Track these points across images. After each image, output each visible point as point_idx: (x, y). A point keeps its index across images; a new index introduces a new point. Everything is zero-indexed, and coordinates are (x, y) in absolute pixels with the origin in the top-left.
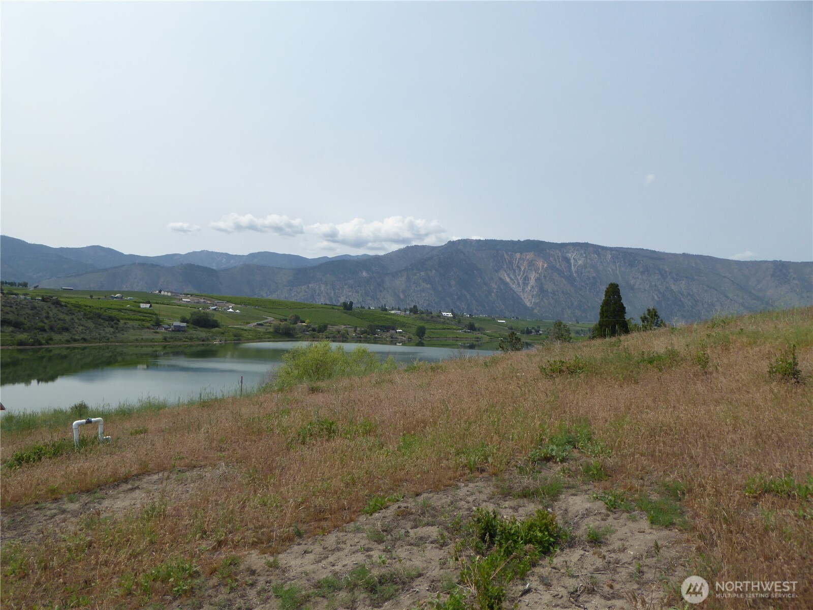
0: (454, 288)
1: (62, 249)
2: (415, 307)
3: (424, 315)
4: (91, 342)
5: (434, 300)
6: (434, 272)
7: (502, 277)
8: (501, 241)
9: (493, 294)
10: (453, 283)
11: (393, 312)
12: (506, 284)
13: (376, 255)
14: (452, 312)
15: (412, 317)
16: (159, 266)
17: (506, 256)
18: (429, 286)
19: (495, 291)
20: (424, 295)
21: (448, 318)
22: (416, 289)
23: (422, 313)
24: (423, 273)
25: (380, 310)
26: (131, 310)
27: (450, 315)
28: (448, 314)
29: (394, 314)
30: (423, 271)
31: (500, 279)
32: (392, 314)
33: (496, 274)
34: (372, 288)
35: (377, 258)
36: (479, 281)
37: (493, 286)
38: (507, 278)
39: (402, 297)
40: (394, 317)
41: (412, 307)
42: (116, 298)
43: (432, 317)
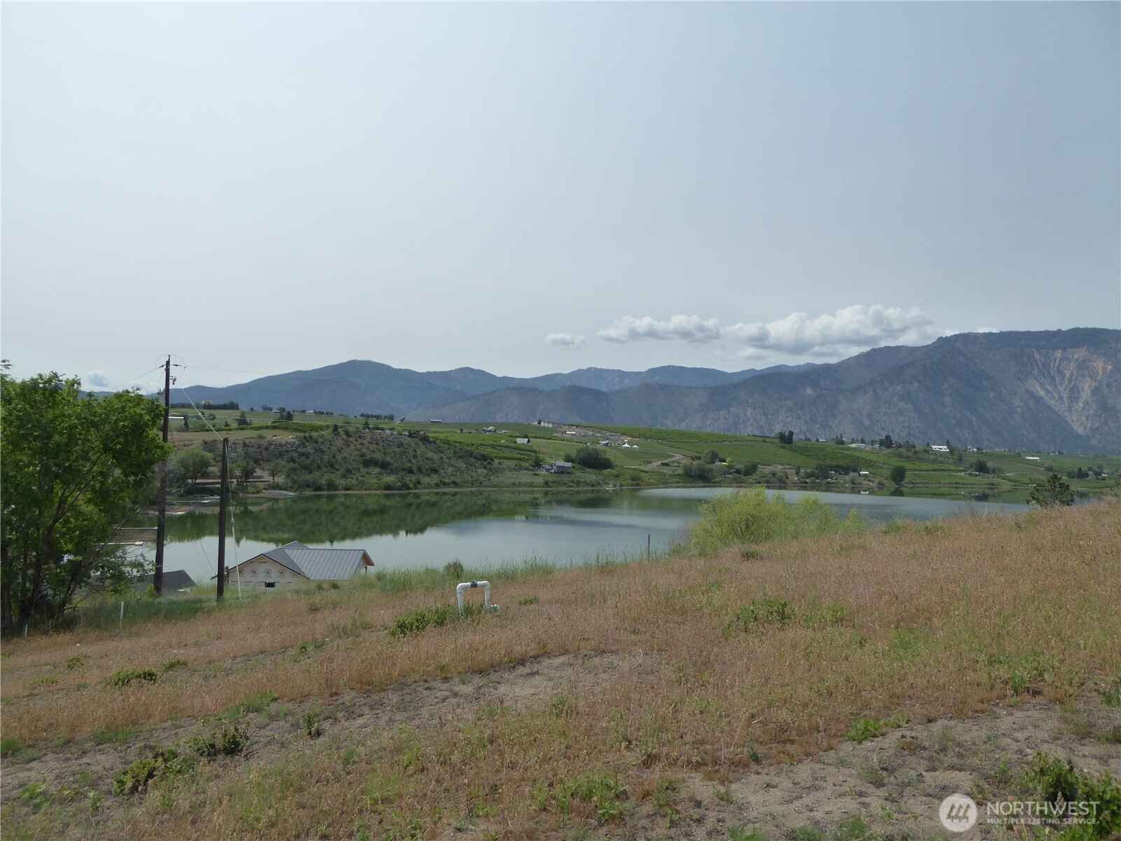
0: (949, 409)
2: (888, 437)
3: (902, 450)
4: (462, 487)
5: (918, 427)
6: (916, 385)
7: (1031, 389)
8: (1028, 333)
9: (1016, 416)
10: (948, 400)
11: (853, 445)
12: (1039, 400)
13: (826, 364)
14: (948, 444)
15: (884, 452)
16: (537, 389)
17: (1037, 357)
18: (909, 406)
19: (1019, 410)
20: (901, 419)
21: (942, 454)
22: (888, 411)
23: (900, 446)
24: (899, 388)
25: (833, 443)
26: (506, 447)
27: (944, 448)
28: (940, 447)
29: (855, 449)
30: (898, 385)
31: (1028, 392)
32: (852, 448)
33: (1021, 385)
34: (821, 412)
35: (827, 368)
36: (991, 396)
37: (1016, 403)
38: (1039, 390)
39: (867, 423)
40: (855, 454)
41: (884, 438)
42: (488, 431)
43: (916, 452)
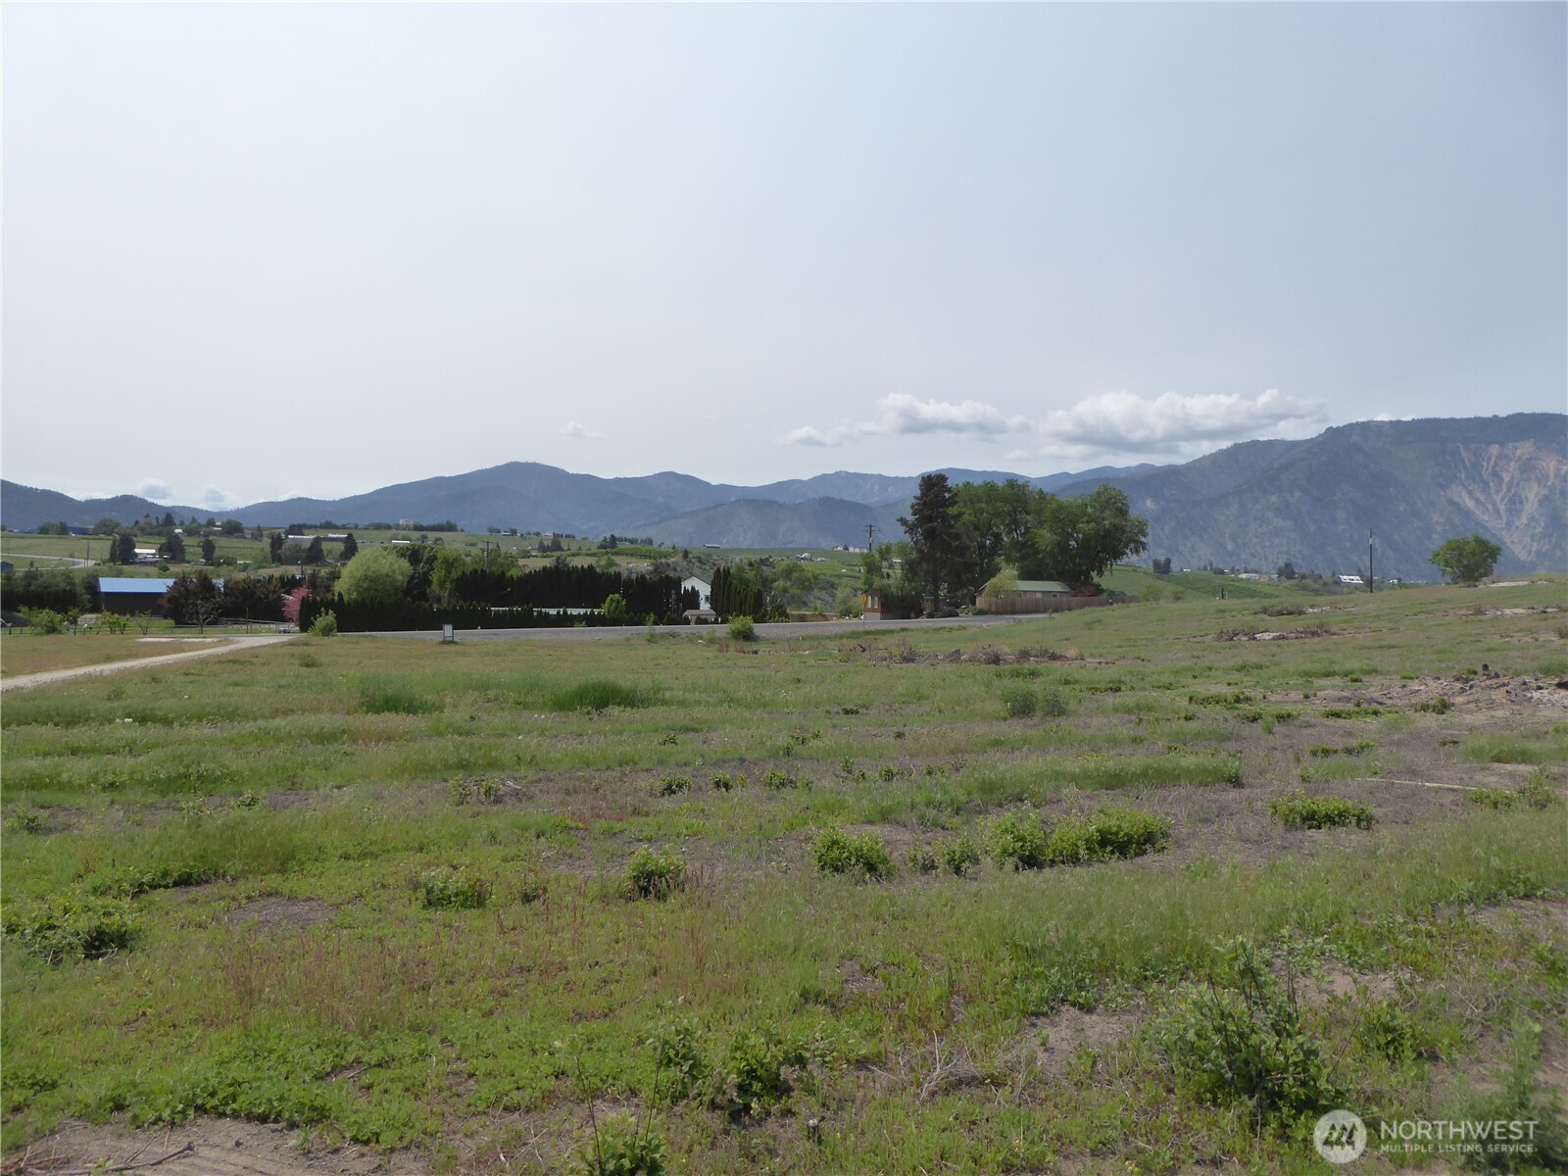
0: (1342, 527)
1: (617, 481)
2: (1287, 565)
3: (1308, 582)
5: (1300, 553)
6: (1297, 494)
7: (1456, 499)
8: (1453, 420)
9: (1435, 536)
10: (1341, 515)
11: (1244, 576)
12: (1466, 514)
13: (1170, 466)
14: (1360, 573)
15: (1284, 584)
17: (1464, 454)
18: (1288, 523)
19: (1439, 529)
20: (1277, 541)
21: (1356, 587)
22: (1260, 530)
23: (1303, 577)
24: (1274, 498)
25: (1209, 574)
27: (1357, 580)
28: (1351, 577)
29: (1247, 580)
30: (1273, 494)
31: (1451, 502)
32: (1242, 579)
33: (1442, 493)
34: (1167, 532)
35: (1172, 472)
36: (1401, 508)
37: (1435, 519)
38: (1467, 500)
39: (1230, 547)
40: (1249, 586)
41: (1283, 566)
42: (803, 559)
43: (1325, 584)
